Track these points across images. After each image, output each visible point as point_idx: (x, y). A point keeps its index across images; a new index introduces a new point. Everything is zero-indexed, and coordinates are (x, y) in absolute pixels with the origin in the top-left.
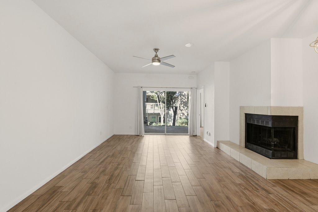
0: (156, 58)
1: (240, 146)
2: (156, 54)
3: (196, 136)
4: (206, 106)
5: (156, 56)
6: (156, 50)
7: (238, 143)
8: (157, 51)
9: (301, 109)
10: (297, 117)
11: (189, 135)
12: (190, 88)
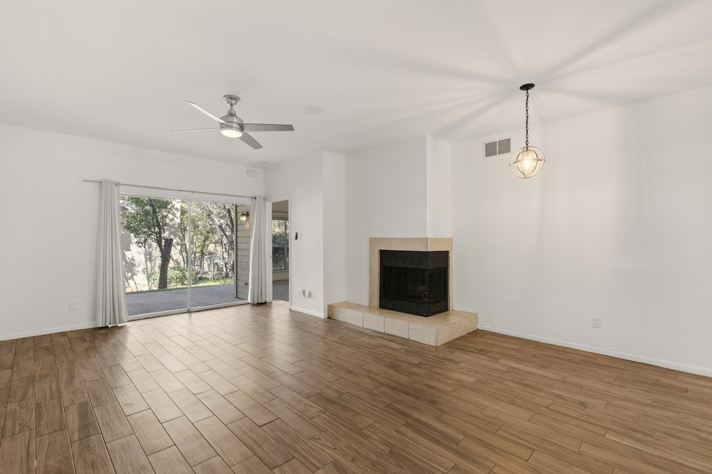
0: (229, 119)
1: (370, 307)
2: (231, 109)
3: (266, 302)
4: (296, 238)
5: (231, 114)
6: (232, 99)
7: (365, 302)
8: (234, 102)
9: (450, 240)
10: (448, 252)
11: (249, 303)
12: (251, 197)
